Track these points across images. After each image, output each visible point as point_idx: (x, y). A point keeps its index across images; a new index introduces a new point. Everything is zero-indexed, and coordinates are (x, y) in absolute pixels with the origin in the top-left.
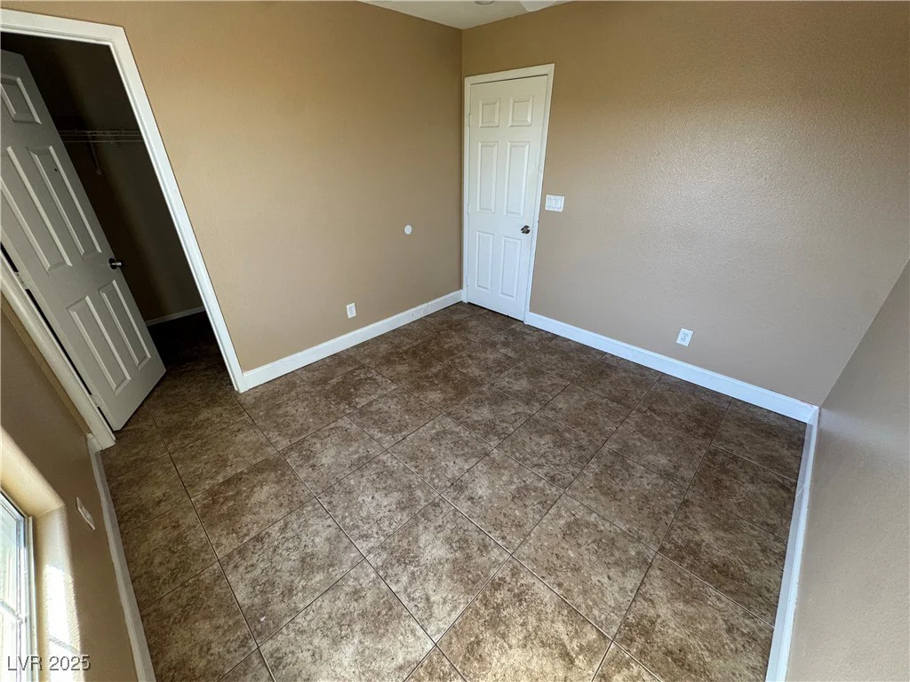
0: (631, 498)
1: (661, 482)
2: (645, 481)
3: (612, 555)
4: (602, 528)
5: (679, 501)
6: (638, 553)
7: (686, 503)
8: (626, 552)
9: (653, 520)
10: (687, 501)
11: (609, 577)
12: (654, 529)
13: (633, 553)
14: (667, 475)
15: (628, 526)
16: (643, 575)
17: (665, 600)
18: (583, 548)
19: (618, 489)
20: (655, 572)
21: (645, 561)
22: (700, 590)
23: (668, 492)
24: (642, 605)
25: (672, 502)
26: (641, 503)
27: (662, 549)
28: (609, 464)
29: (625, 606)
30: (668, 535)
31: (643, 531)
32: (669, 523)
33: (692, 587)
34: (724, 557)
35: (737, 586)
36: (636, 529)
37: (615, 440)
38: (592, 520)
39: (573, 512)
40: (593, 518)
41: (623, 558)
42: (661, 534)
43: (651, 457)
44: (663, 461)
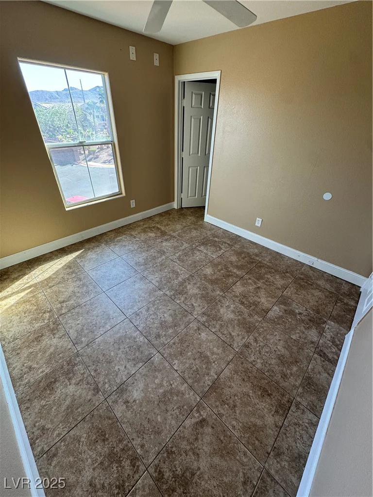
0: (112, 352)
1: (118, 381)
2: (122, 368)
3: (87, 329)
4: (101, 329)
5: (100, 385)
6: (82, 342)
7: (97, 390)
8: (85, 337)
9: (95, 359)
10: (98, 392)
11: (79, 324)
12: (90, 357)
13: (83, 339)
14: (122, 389)
15: (97, 343)
16: (72, 339)
17: (58, 344)
18: (95, 318)
19: (121, 347)
20: (70, 345)
21: (77, 343)
22: (51, 364)
23: (109, 381)
24: (62, 332)
25: (101, 379)
26: (107, 357)
27: (78, 355)
28: (141, 349)
29: (65, 326)
30: (83, 363)
31: (91, 350)
32: (89, 368)
33: (55, 361)
34: (56, 392)
35: (41, 388)
36: (94, 346)
37: (163, 363)
38: (107, 326)
39: (114, 319)
40: (108, 327)
41: (83, 334)
42: (86, 359)
43: (141, 385)
44: (136, 394)
